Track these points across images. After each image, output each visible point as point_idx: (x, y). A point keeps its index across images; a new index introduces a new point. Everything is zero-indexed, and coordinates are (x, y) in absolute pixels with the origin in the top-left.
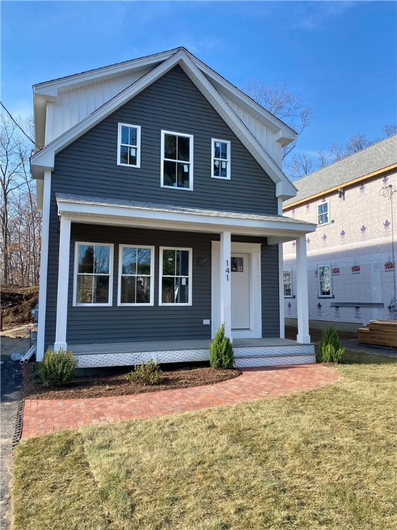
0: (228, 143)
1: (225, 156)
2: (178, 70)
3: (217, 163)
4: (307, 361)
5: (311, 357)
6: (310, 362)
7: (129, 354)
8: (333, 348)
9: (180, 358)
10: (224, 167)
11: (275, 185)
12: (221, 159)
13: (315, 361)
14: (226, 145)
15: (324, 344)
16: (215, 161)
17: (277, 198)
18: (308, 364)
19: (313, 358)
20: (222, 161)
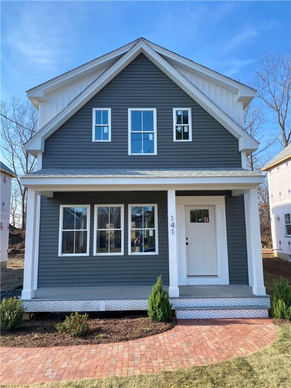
0: (189, 110)
1: (186, 121)
2: (142, 57)
3: (179, 129)
4: (258, 316)
5: (263, 311)
6: (261, 316)
7: (81, 302)
8: (284, 304)
9: (126, 307)
10: (186, 130)
11: (237, 141)
12: (182, 125)
13: (267, 315)
14: (187, 112)
15: (275, 299)
16: (177, 127)
17: (240, 152)
18: (259, 318)
19: (265, 313)
20: (183, 127)
